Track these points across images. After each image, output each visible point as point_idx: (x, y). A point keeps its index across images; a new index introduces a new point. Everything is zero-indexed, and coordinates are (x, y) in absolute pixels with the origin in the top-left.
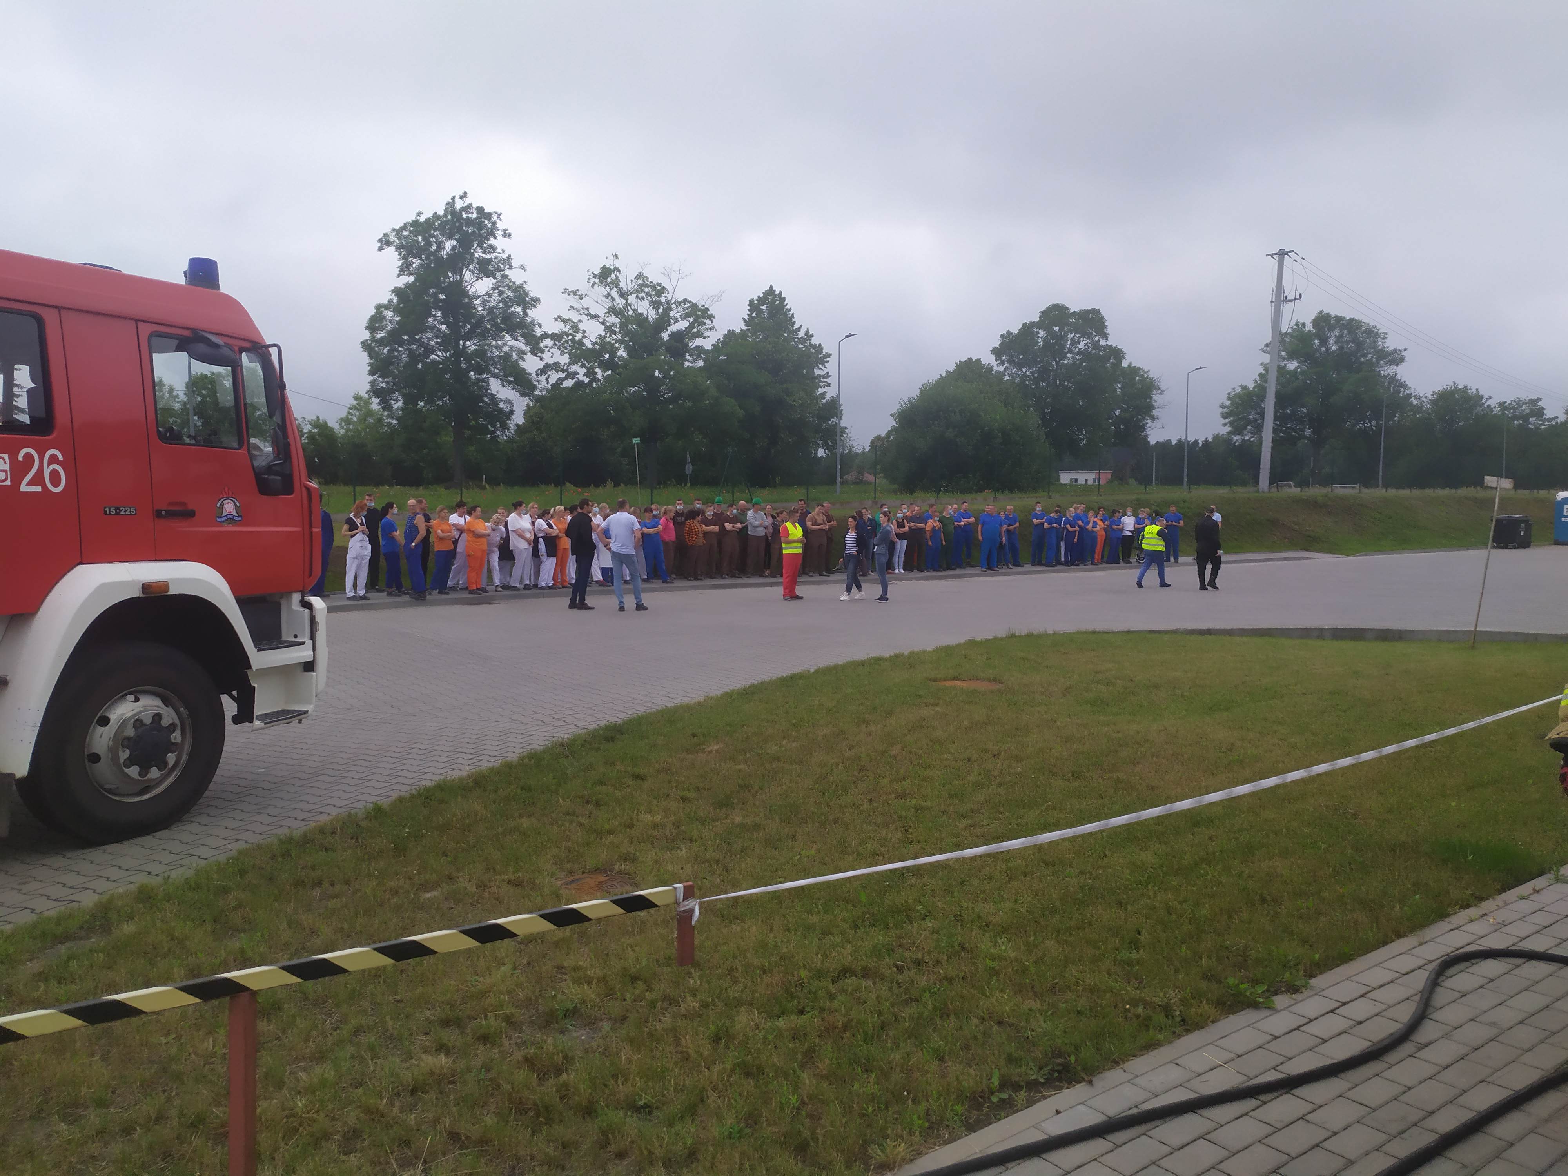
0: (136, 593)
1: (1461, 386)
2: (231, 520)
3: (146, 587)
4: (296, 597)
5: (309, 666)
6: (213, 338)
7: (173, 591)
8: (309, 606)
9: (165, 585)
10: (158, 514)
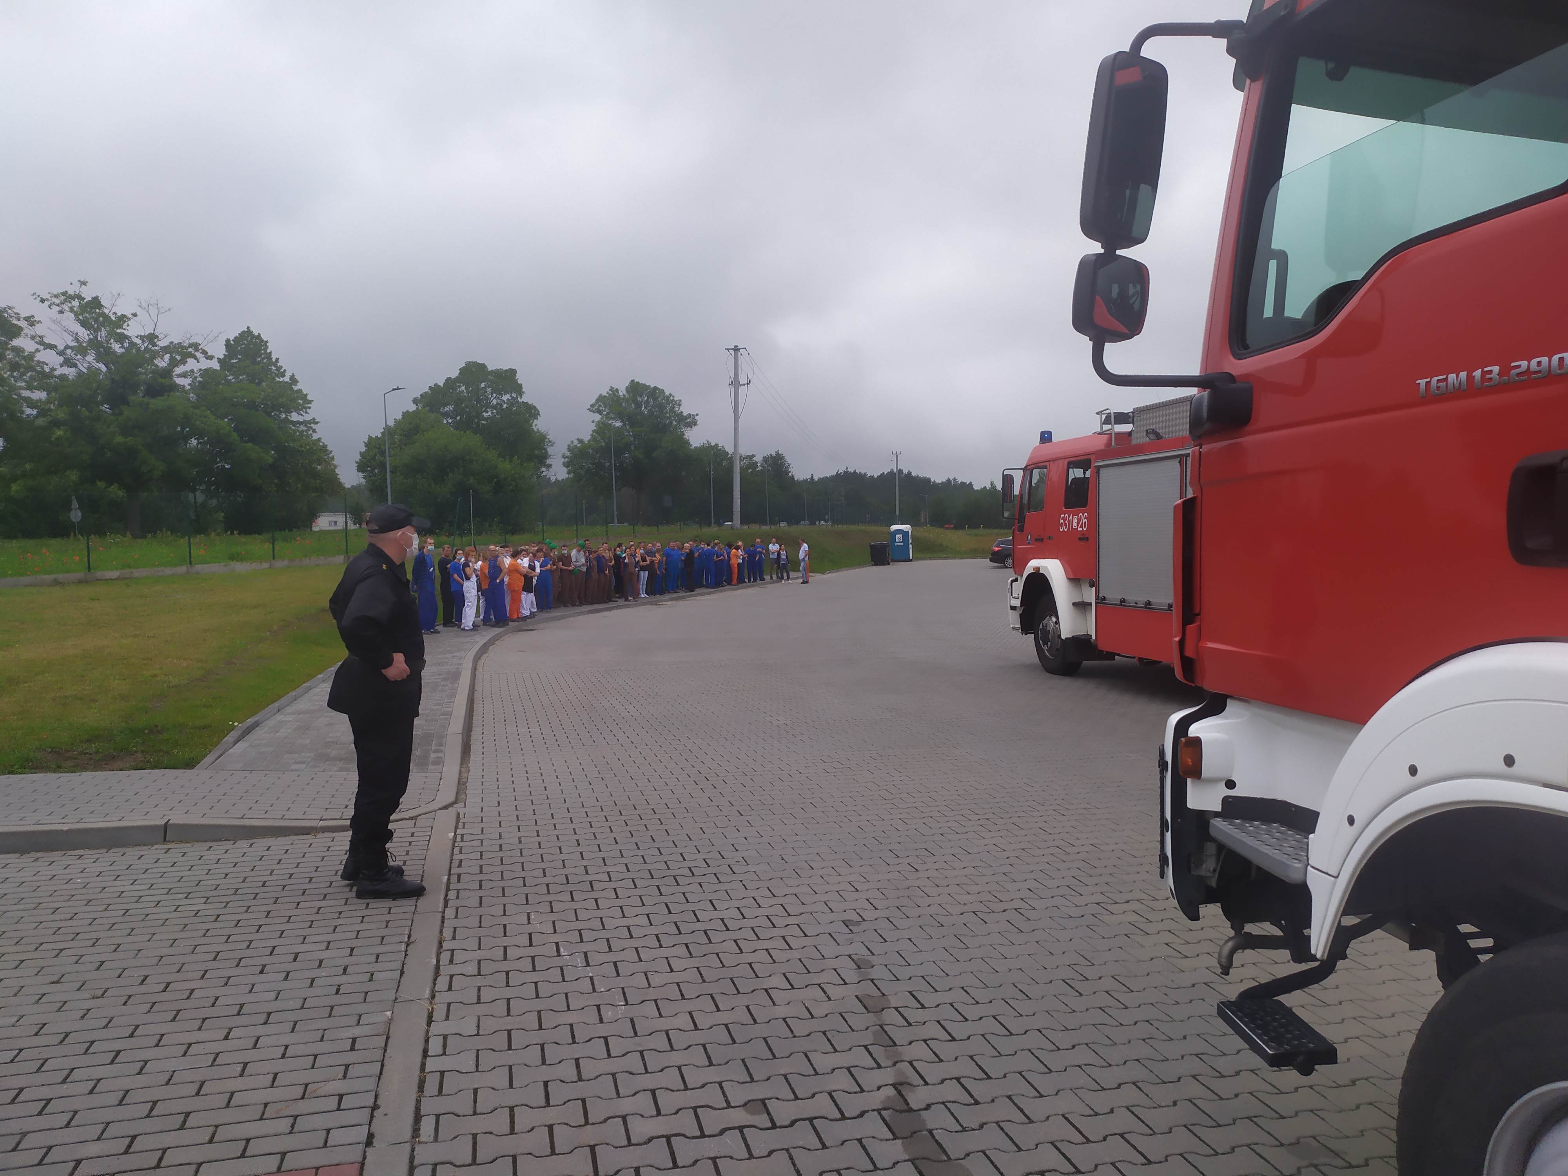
1: (713, 444)
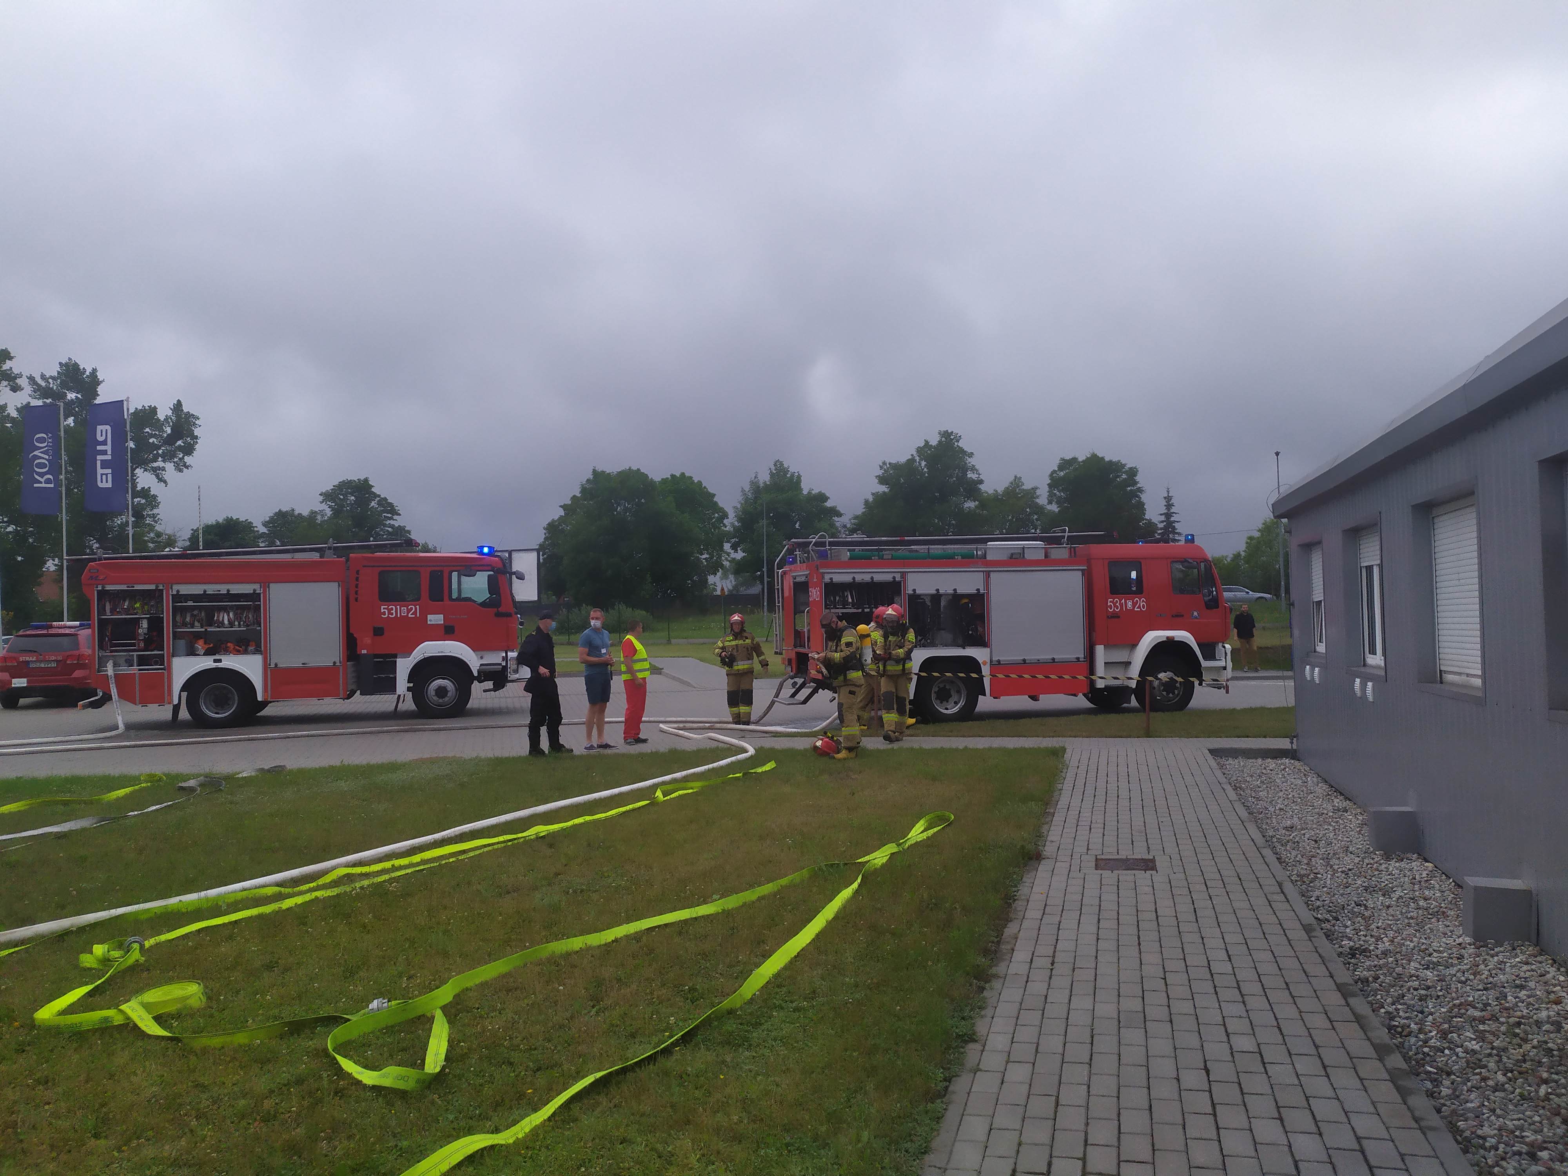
0: (1165, 639)
2: (1196, 618)
3: (1168, 638)
4: (1220, 645)
5: (1225, 668)
6: (1190, 560)
7: (1176, 639)
8: (1224, 647)
9: (1173, 638)
10: (1173, 616)
